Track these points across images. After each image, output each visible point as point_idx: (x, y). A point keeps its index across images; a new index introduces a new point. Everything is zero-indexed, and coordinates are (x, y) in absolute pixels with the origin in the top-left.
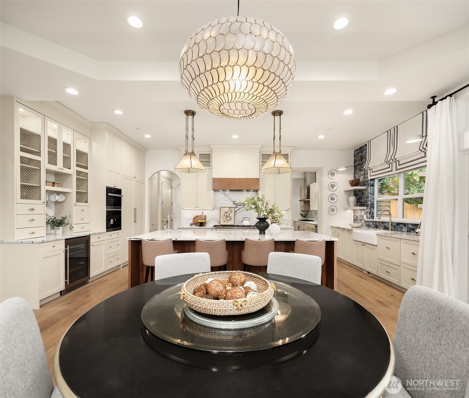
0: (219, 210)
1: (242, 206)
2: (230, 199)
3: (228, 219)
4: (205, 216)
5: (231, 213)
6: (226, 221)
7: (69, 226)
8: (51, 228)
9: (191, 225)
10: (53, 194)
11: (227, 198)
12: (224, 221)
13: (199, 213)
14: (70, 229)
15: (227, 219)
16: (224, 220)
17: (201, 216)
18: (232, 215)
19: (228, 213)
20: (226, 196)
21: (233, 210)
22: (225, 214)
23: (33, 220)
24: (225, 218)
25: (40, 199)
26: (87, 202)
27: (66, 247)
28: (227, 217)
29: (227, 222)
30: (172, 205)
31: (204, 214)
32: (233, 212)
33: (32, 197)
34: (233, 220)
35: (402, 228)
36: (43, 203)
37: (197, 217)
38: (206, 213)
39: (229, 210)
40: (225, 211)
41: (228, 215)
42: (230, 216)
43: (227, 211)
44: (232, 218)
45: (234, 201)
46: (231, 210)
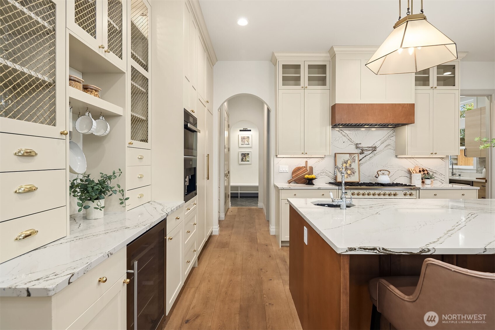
0: (333, 158)
1: (370, 152)
2: (350, 140)
3: (349, 172)
4: (311, 168)
5: (353, 163)
6: (346, 176)
7: (118, 195)
8: (79, 204)
9: (289, 182)
10: (85, 115)
11: (345, 139)
13: (301, 163)
14: (122, 203)
15: (347, 173)
17: (305, 167)
18: (355, 166)
19: (349, 162)
20: (344, 136)
21: (357, 158)
22: (344, 165)
23: (31, 190)
25: (52, 122)
26: (146, 141)
27: (130, 266)
28: (346, 169)
29: (347, 178)
30: (229, 151)
31: (309, 165)
32: (357, 161)
33: (35, 113)
34: (357, 174)
36: (61, 134)
37: (298, 169)
38: (311, 163)
39: (350, 157)
40: (344, 160)
41: (348, 167)
42: (351, 167)
43: (346, 160)
44: (355, 172)
45: (357, 144)
46: (354, 157)
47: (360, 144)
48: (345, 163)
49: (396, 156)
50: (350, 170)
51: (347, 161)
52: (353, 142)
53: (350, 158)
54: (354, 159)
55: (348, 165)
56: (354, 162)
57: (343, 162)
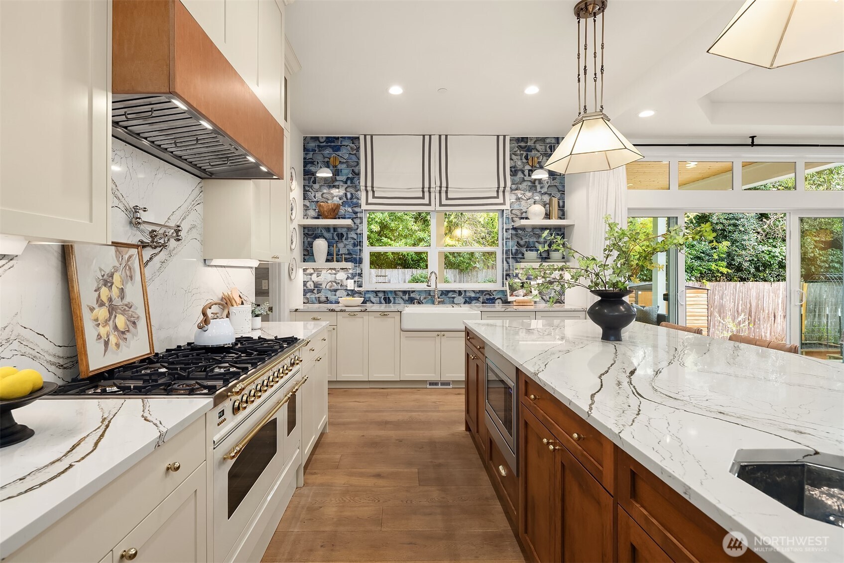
3: (120, 321)
5: (129, 283)
6: (113, 340)
12: (106, 343)
15: (116, 328)
16: (103, 331)
18: (134, 294)
19: (117, 278)
21: (137, 265)
22: (105, 293)
24: (106, 322)
28: (112, 310)
29: (118, 345)
32: (139, 276)
34: (142, 326)
35: (454, 298)
39: (118, 261)
40: (101, 270)
41: (117, 302)
42: (126, 301)
43: (108, 270)
44: (138, 317)
45: (136, 209)
46: (128, 260)
47: (145, 210)
48: (106, 283)
49: (205, 260)
50: (123, 312)
51: (112, 276)
52: (121, 197)
53: (118, 265)
54: (130, 268)
55: (115, 292)
56: (131, 277)
57: (98, 280)
